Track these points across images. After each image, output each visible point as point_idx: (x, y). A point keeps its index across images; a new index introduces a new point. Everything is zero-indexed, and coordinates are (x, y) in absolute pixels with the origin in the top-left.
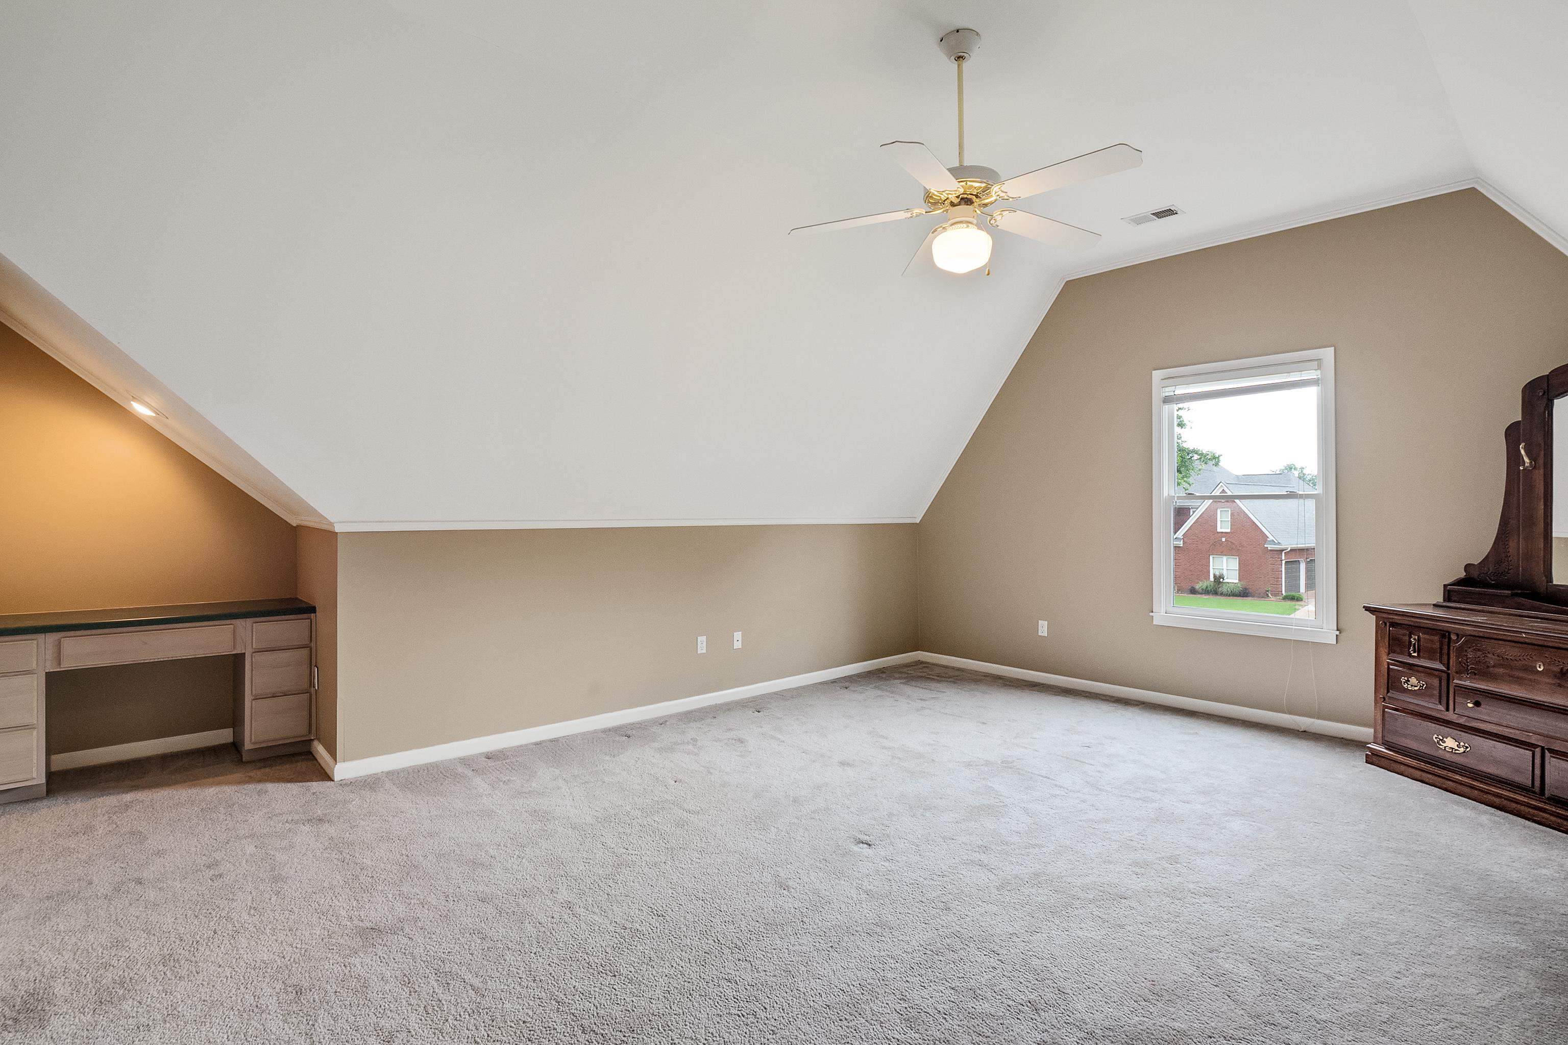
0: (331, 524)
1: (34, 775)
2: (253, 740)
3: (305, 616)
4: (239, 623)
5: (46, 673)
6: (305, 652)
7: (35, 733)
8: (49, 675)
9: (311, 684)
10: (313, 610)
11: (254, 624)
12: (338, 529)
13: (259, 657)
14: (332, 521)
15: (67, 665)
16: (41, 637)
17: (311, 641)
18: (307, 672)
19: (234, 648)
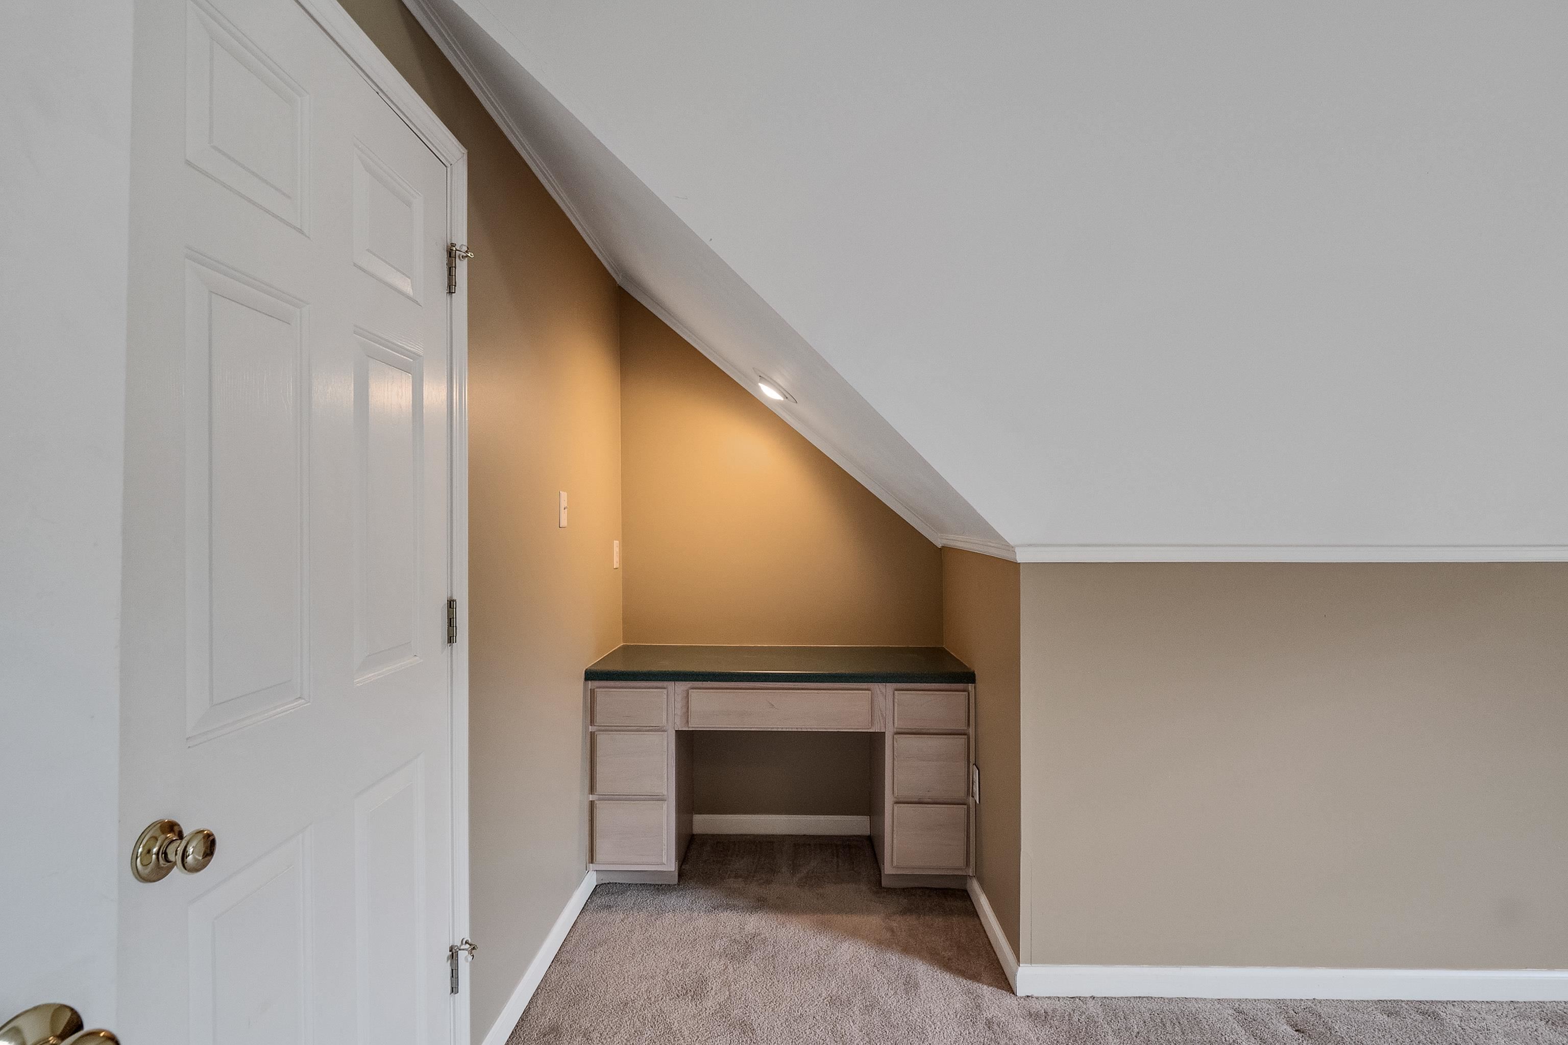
0: (1010, 548)
1: (664, 860)
2: (895, 864)
3: (961, 686)
4: (878, 687)
5: (676, 731)
6: (962, 740)
7: (665, 806)
8: (679, 733)
9: (969, 792)
10: (970, 677)
11: (896, 692)
12: (1022, 557)
13: (905, 742)
14: (1012, 543)
15: (696, 724)
16: (670, 685)
17: (969, 725)
18: (963, 772)
19: (872, 723)
